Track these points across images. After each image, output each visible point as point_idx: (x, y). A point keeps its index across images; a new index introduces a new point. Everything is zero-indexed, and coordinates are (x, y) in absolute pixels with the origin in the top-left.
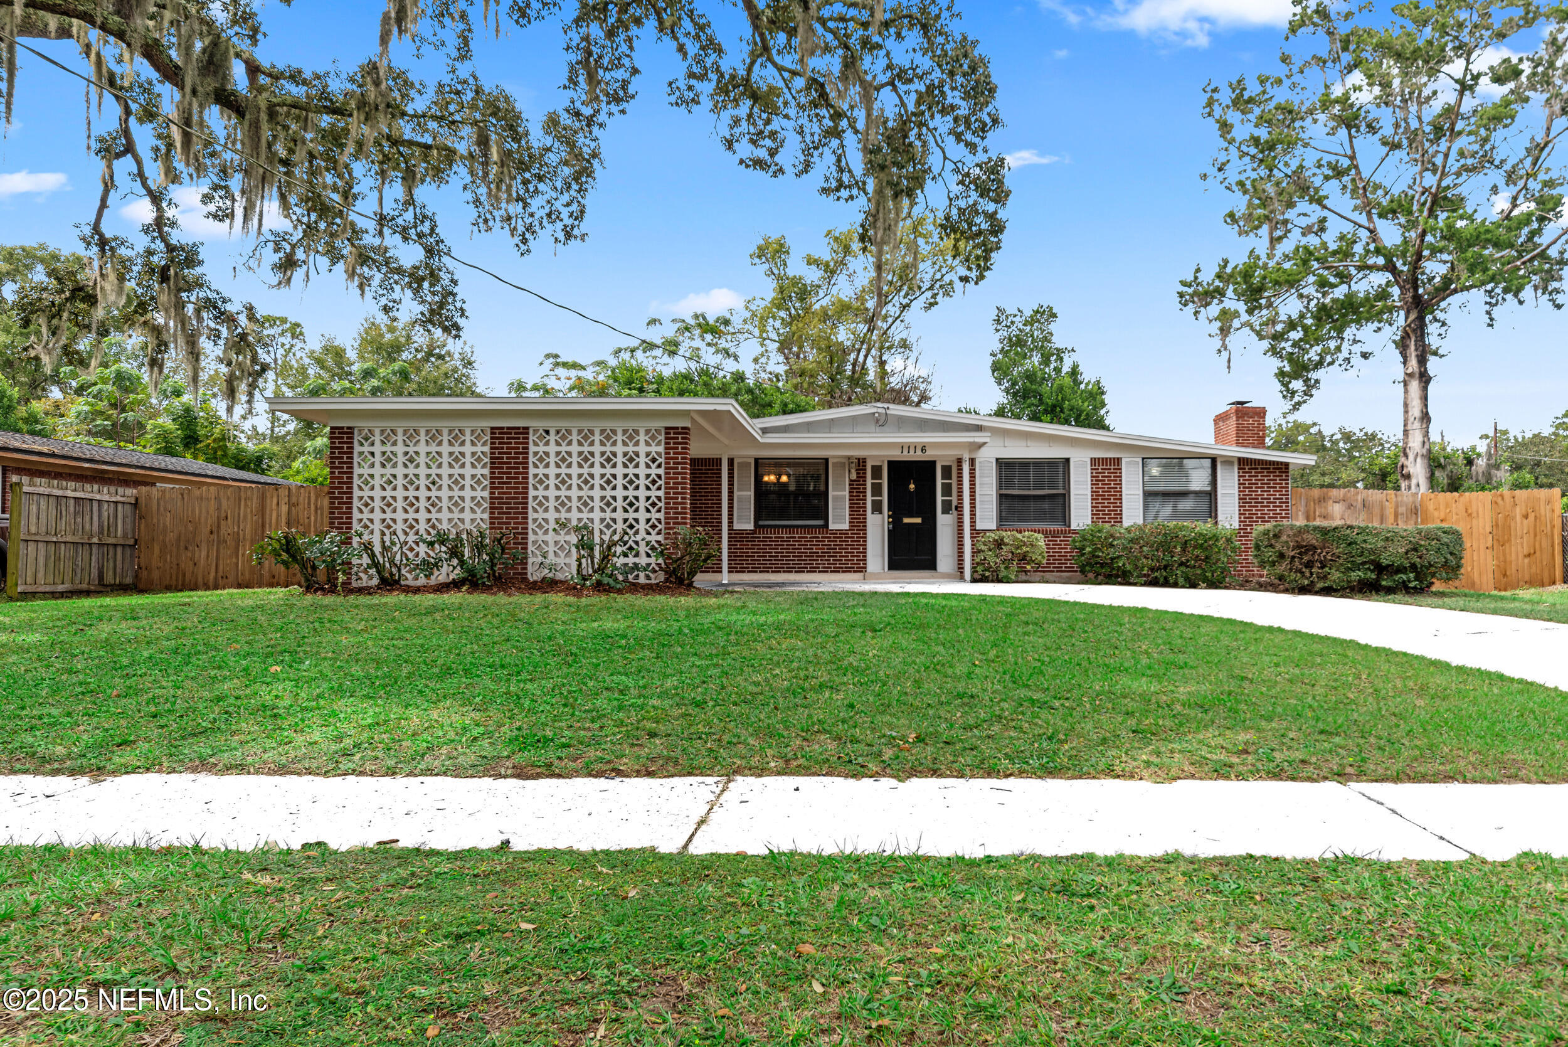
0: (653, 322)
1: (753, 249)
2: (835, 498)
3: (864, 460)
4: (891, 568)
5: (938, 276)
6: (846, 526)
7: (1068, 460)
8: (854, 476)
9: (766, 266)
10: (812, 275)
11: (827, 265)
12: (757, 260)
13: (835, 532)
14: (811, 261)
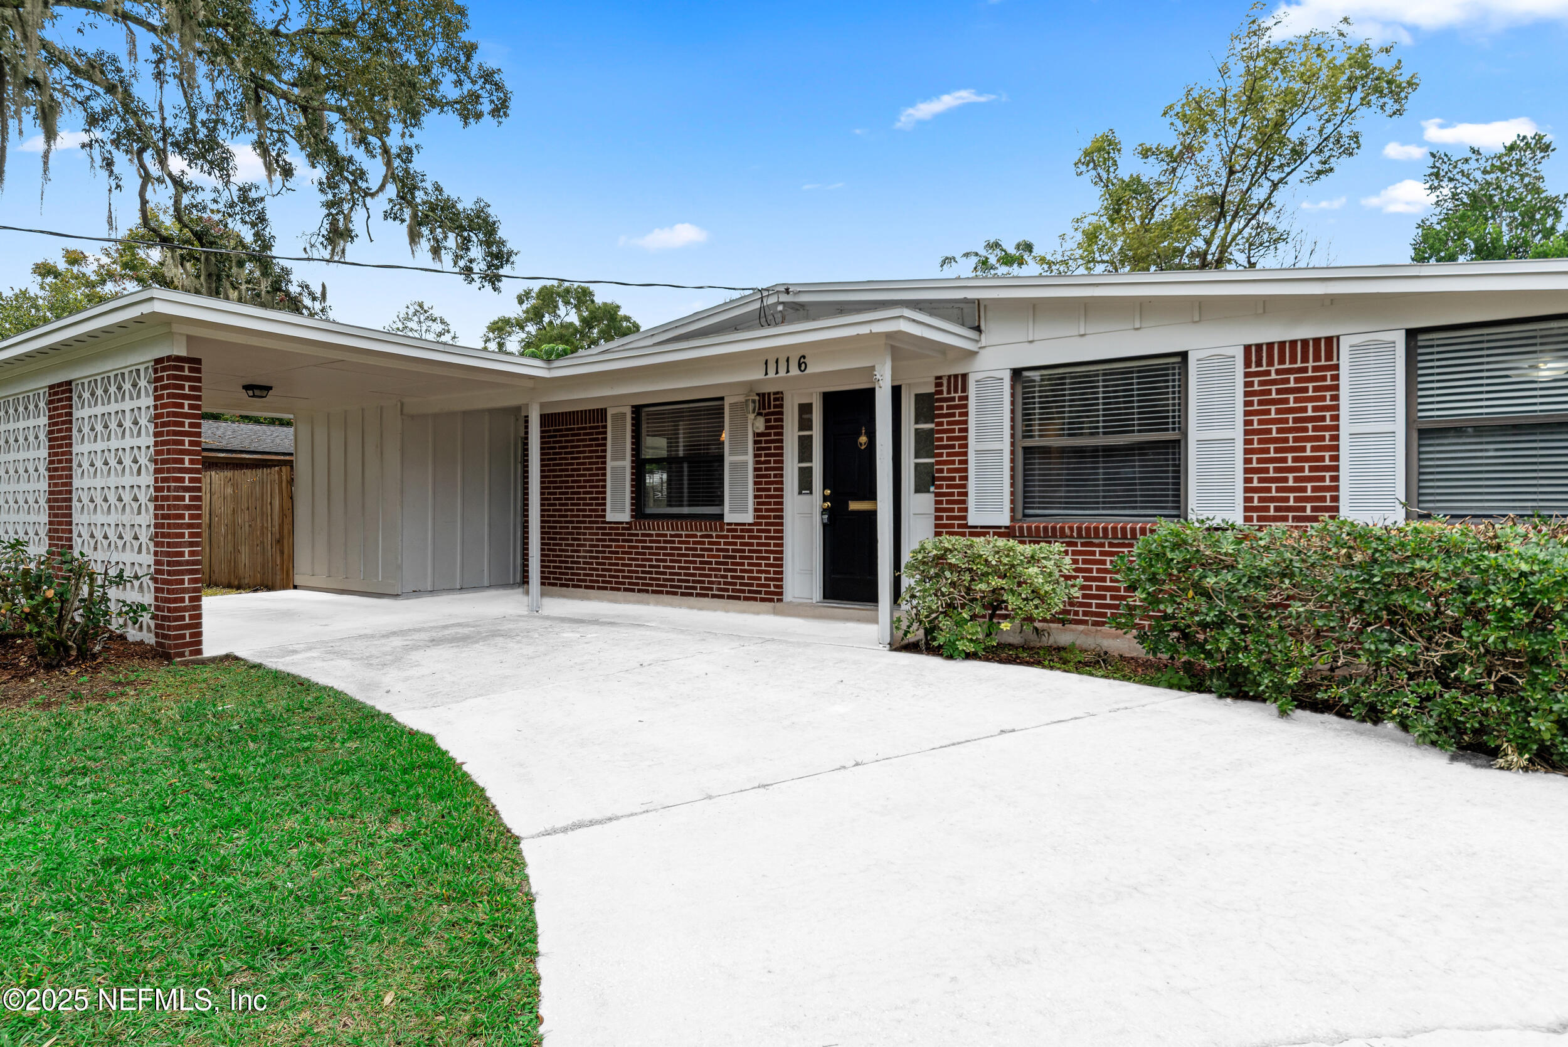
0: (947, 261)
1: (1078, 155)
2: (733, 465)
3: (779, 397)
4: (825, 597)
5: (1329, 128)
6: (748, 517)
7: (1184, 355)
8: (760, 424)
9: (1094, 173)
10: (1151, 171)
11: (1169, 153)
12: (1083, 168)
13: (734, 527)
14: (1146, 153)
